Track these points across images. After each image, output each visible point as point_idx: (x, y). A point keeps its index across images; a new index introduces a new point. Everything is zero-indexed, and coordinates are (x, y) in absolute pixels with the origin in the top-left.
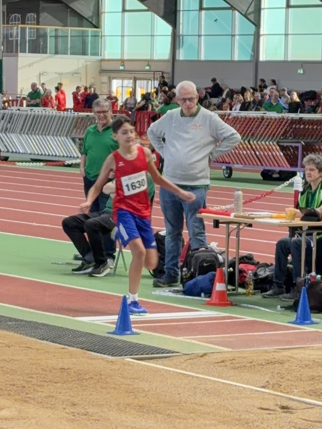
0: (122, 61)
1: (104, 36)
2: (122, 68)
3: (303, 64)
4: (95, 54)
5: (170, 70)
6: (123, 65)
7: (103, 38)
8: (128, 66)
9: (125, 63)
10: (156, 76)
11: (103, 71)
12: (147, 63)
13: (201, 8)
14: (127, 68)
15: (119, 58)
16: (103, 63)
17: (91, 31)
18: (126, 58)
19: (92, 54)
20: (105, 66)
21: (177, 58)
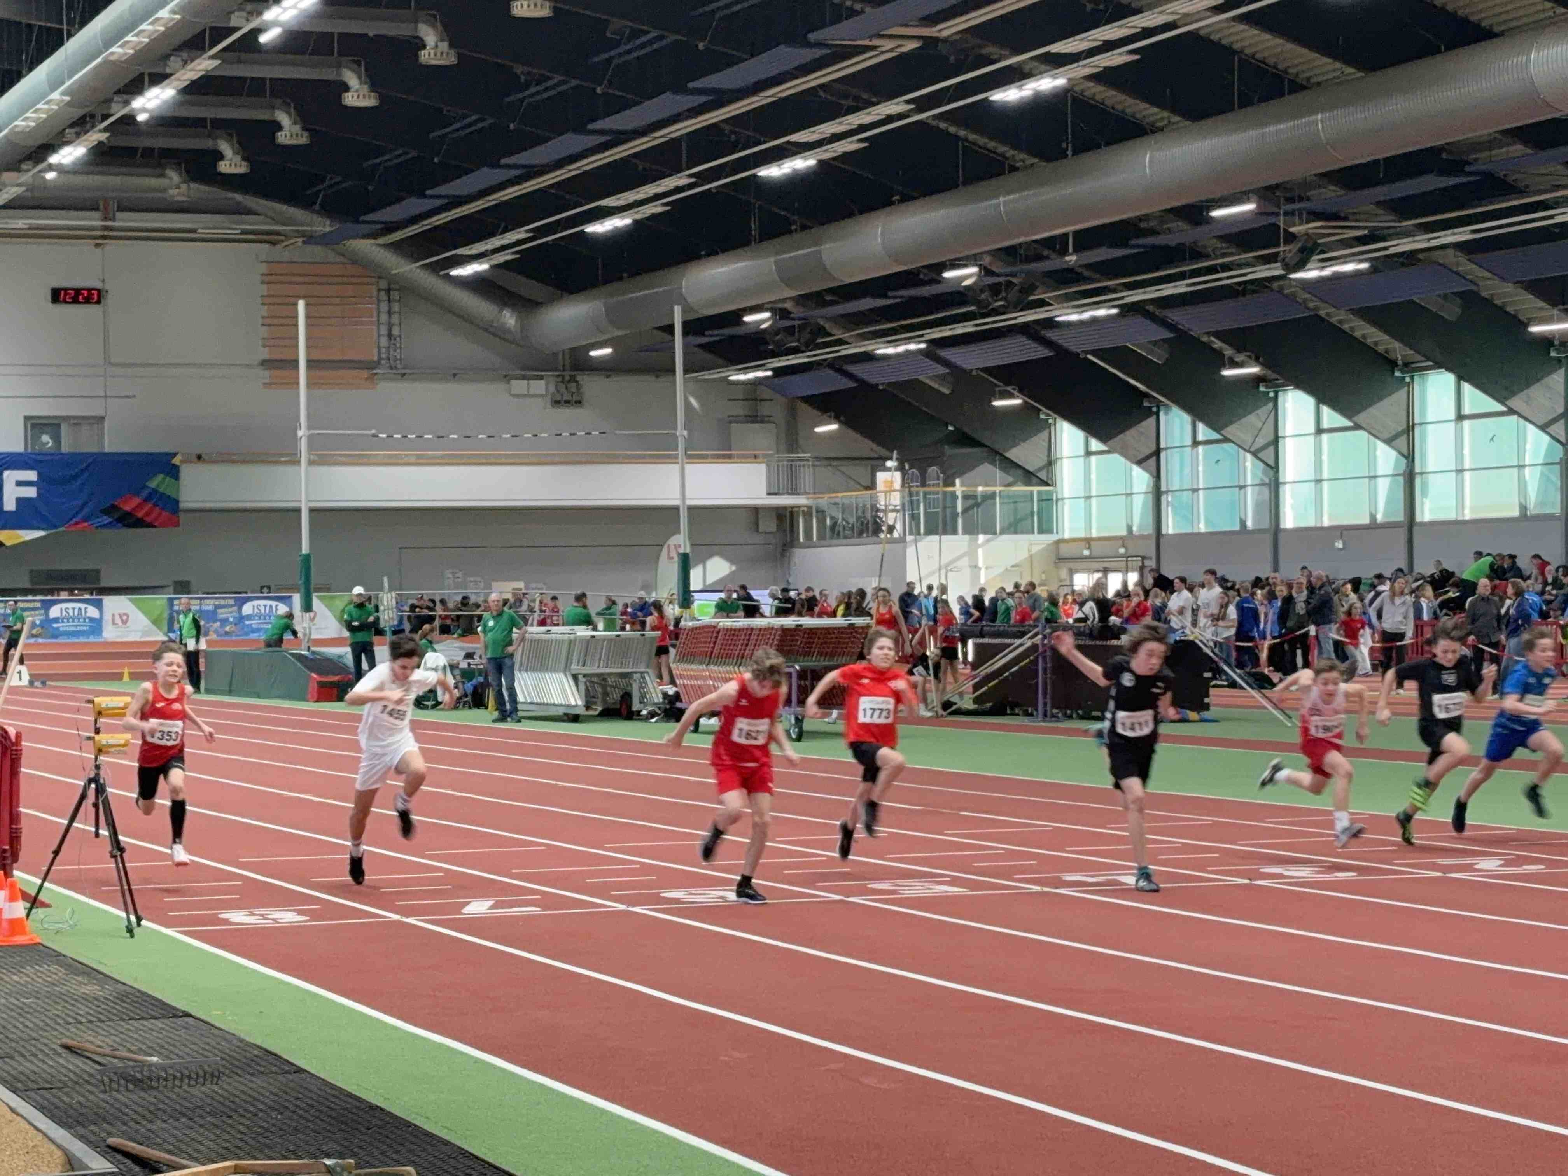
0: (1088, 541)
1: (1062, 499)
2: (1086, 553)
3: (1342, 531)
4: (1045, 529)
5: (1152, 553)
6: (1089, 548)
7: (1060, 503)
8: (1097, 549)
9: (1092, 543)
10: (1130, 563)
11: (1061, 560)
12: (1120, 542)
13: (1196, 443)
14: (1095, 554)
15: (1082, 534)
16: (1062, 545)
17: (1039, 492)
18: (1095, 534)
19: (1041, 531)
20: (1065, 551)
21: (1164, 532)
